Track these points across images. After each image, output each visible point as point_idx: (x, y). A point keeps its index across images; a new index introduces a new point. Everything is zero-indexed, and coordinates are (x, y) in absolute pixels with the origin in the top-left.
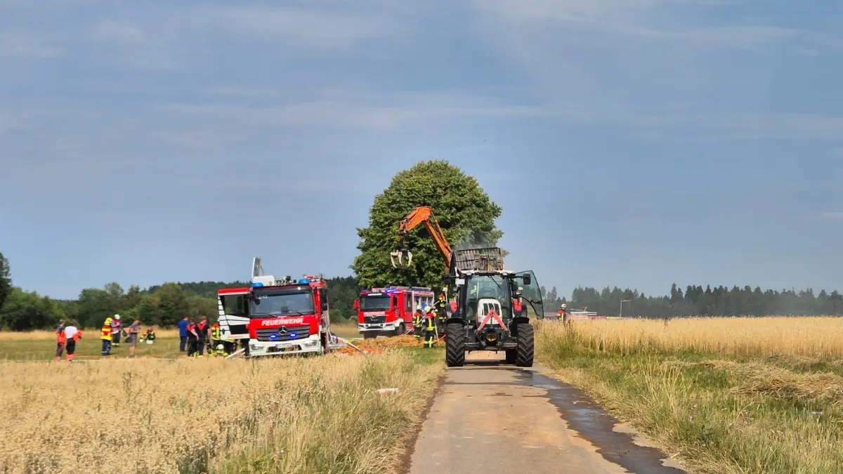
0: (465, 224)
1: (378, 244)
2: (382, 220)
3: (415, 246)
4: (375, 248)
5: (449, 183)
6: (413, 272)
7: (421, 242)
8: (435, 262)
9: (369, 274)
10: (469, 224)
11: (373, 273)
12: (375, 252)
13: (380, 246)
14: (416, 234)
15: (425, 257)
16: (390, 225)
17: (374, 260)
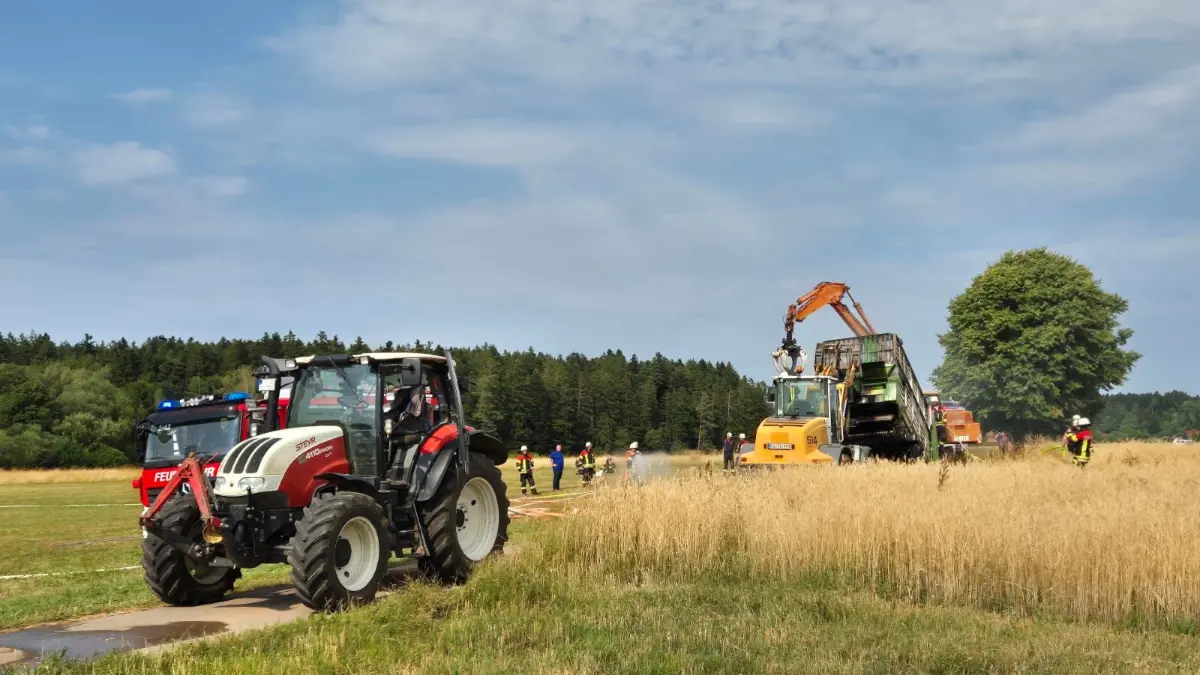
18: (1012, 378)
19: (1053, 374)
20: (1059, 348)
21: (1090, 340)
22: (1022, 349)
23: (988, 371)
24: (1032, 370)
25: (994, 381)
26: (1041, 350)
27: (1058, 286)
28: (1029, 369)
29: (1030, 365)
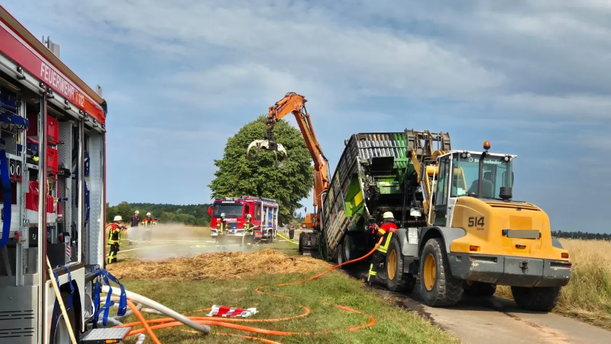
0: (293, 158)
1: (229, 170)
2: (234, 153)
3: (257, 172)
4: (227, 173)
5: (282, 130)
6: (255, 191)
7: (261, 169)
8: (271, 184)
9: (222, 191)
10: (296, 159)
11: (225, 190)
12: (227, 175)
13: (230, 172)
14: (258, 164)
15: (264, 181)
16: (239, 157)
17: (226, 181)
18: (266, 189)
19: (288, 189)
20: (293, 175)
21: (306, 171)
22: (275, 173)
23: (254, 185)
24: (278, 185)
25: (256, 190)
26: (284, 174)
27: (291, 139)
28: (277, 184)
29: (277, 182)
